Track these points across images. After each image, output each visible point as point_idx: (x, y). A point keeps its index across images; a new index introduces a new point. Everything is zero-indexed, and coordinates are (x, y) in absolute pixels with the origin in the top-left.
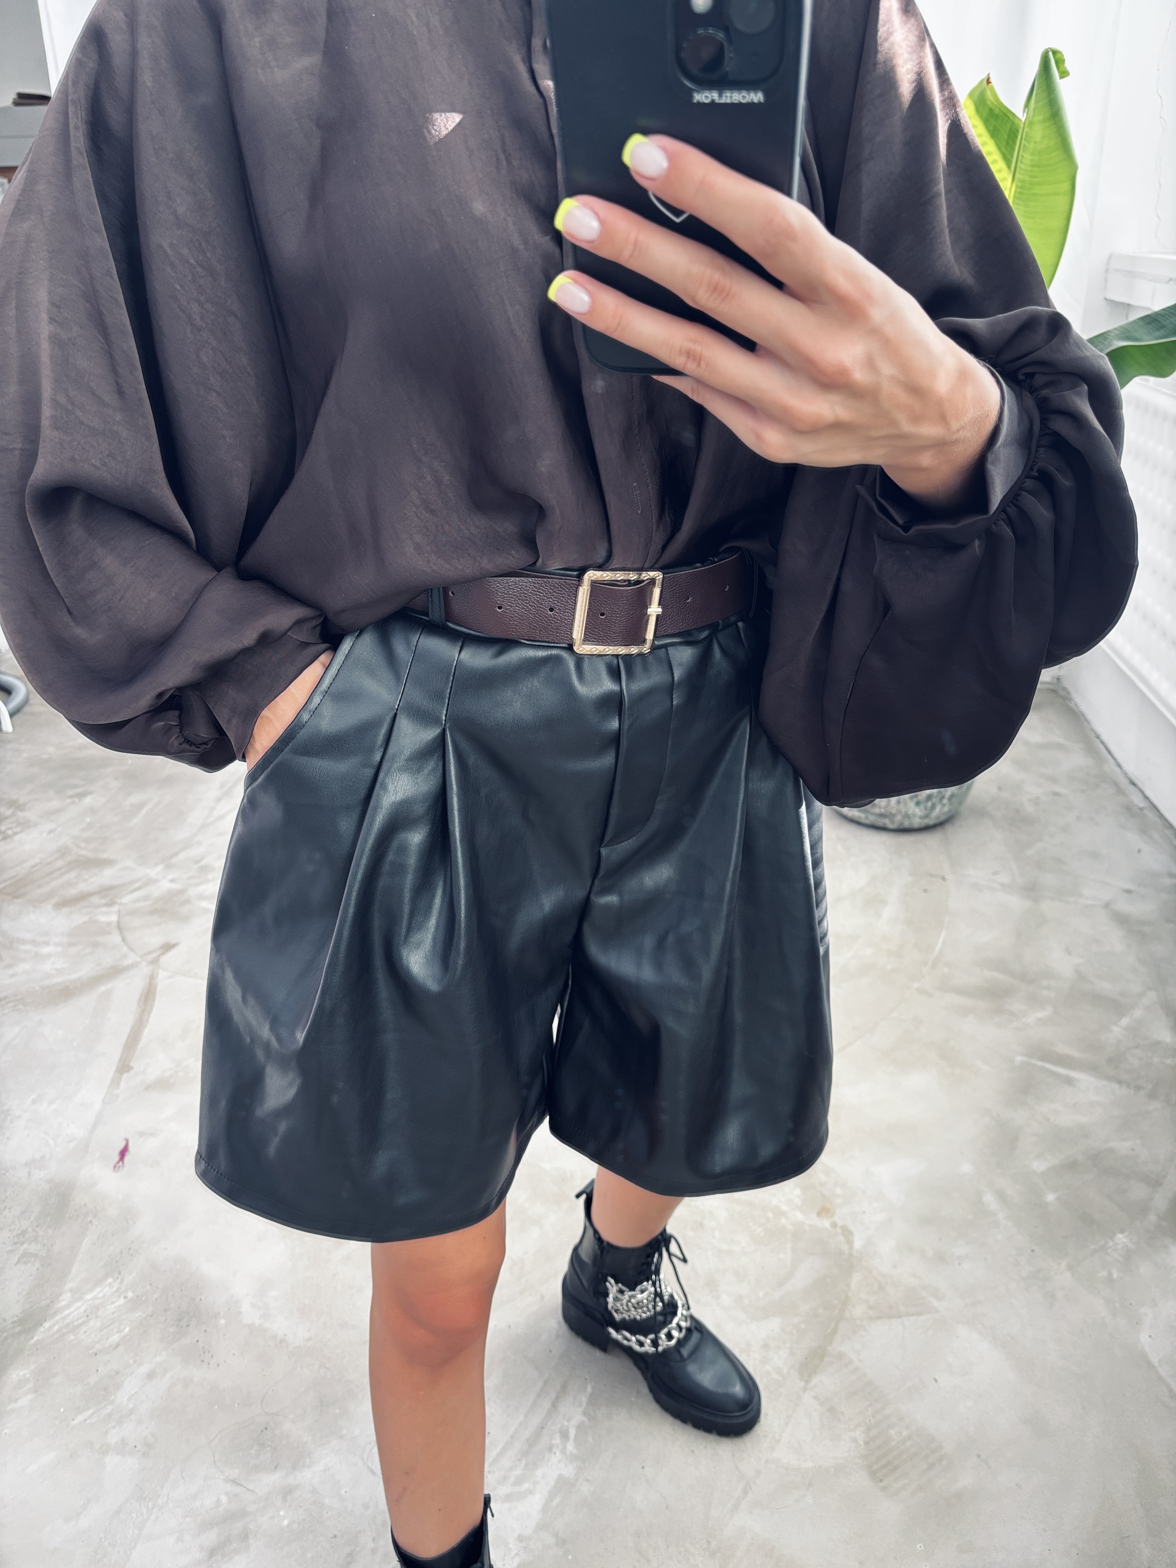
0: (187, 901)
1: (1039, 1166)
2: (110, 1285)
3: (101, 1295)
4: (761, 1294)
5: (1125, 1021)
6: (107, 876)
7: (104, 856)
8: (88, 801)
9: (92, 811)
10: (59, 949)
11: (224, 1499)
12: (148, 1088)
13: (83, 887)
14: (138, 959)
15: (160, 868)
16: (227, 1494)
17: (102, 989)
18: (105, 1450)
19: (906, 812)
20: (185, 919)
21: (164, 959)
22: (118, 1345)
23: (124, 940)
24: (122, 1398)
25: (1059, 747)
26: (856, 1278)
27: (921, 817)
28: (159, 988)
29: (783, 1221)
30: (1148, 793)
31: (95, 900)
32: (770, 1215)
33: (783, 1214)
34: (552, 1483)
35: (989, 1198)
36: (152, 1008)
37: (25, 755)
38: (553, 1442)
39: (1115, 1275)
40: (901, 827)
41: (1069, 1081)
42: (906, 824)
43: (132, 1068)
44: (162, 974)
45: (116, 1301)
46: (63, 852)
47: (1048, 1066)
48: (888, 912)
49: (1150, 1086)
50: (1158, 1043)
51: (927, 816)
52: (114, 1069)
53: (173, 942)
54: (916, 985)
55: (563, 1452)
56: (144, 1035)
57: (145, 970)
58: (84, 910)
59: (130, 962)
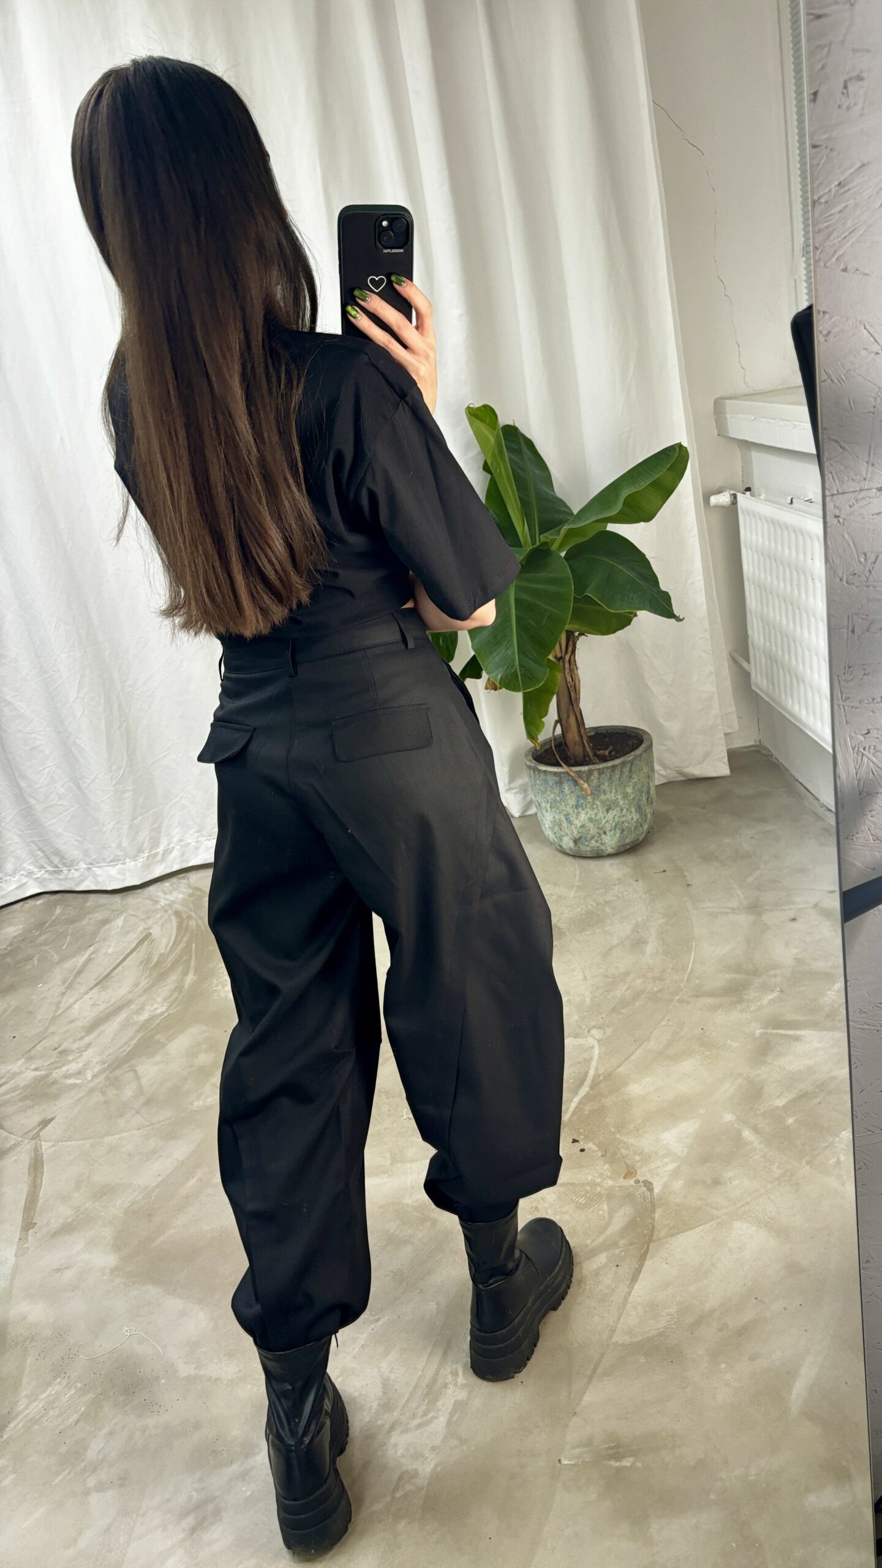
0: (54, 1083)
2: (59, 1383)
3: (53, 1392)
11: (194, 1493)
12: (56, 1234)
14: (21, 1139)
16: (197, 1490)
18: (86, 1493)
20: (56, 1097)
21: (44, 1133)
22: (78, 1421)
24: (91, 1454)
26: (659, 1212)
28: (45, 1155)
29: (599, 1189)
34: (451, 1407)
36: (42, 1174)
38: (447, 1381)
43: (35, 1224)
44: (45, 1145)
45: (67, 1393)
48: (650, 948)
52: (19, 1227)
53: (50, 1117)
54: (677, 997)
55: (456, 1385)
56: (41, 1196)
57: (29, 1146)
59: (12, 1143)
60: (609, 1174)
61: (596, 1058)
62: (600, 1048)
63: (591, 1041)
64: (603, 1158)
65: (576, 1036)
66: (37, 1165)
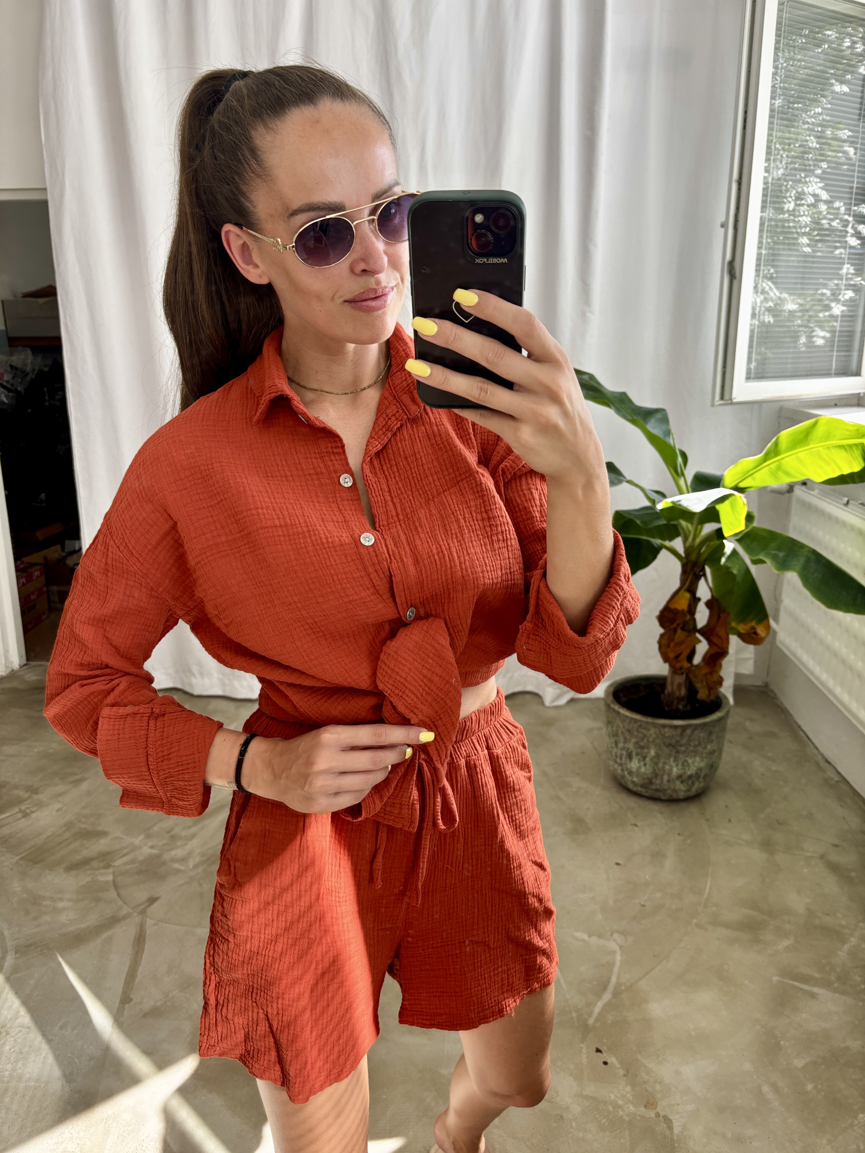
0: (164, 863)
1: (799, 1063)
5: (846, 947)
6: (102, 845)
7: (100, 828)
8: (84, 786)
9: (89, 793)
10: (71, 904)
12: (146, 1015)
13: (86, 853)
14: (131, 911)
15: (142, 837)
17: (105, 935)
19: (674, 788)
20: (162, 878)
21: (150, 910)
23: (119, 895)
25: (772, 735)
27: (685, 791)
28: (148, 932)
29: (621, 1113)
30: (839, 769)
31: (95, 864)
32: (611, 1108)
33: (619, 1107)
35: (767, 1090)
36: (143, 950)
37: (36, 750)
40: (671, 799)
41: (813, 996)
42: (675, 796)
43: (132, 999)
44: (149, 923)
46: (69, 825)
47: (797, 984)
48: (669, 863)
51: (689, 790)
52: (118, 1000)
53: (156, 896)
54: (695, 921)
56: (139, 973)
57: (136, 919)
58: (88, 872)
59: (124, 912)
60: (631, 1099)
61: (618, 964)
62: (621, 955)
63: (613, 946)
64: (625, 1078)
65: (600, 936)
66: (140, 940)
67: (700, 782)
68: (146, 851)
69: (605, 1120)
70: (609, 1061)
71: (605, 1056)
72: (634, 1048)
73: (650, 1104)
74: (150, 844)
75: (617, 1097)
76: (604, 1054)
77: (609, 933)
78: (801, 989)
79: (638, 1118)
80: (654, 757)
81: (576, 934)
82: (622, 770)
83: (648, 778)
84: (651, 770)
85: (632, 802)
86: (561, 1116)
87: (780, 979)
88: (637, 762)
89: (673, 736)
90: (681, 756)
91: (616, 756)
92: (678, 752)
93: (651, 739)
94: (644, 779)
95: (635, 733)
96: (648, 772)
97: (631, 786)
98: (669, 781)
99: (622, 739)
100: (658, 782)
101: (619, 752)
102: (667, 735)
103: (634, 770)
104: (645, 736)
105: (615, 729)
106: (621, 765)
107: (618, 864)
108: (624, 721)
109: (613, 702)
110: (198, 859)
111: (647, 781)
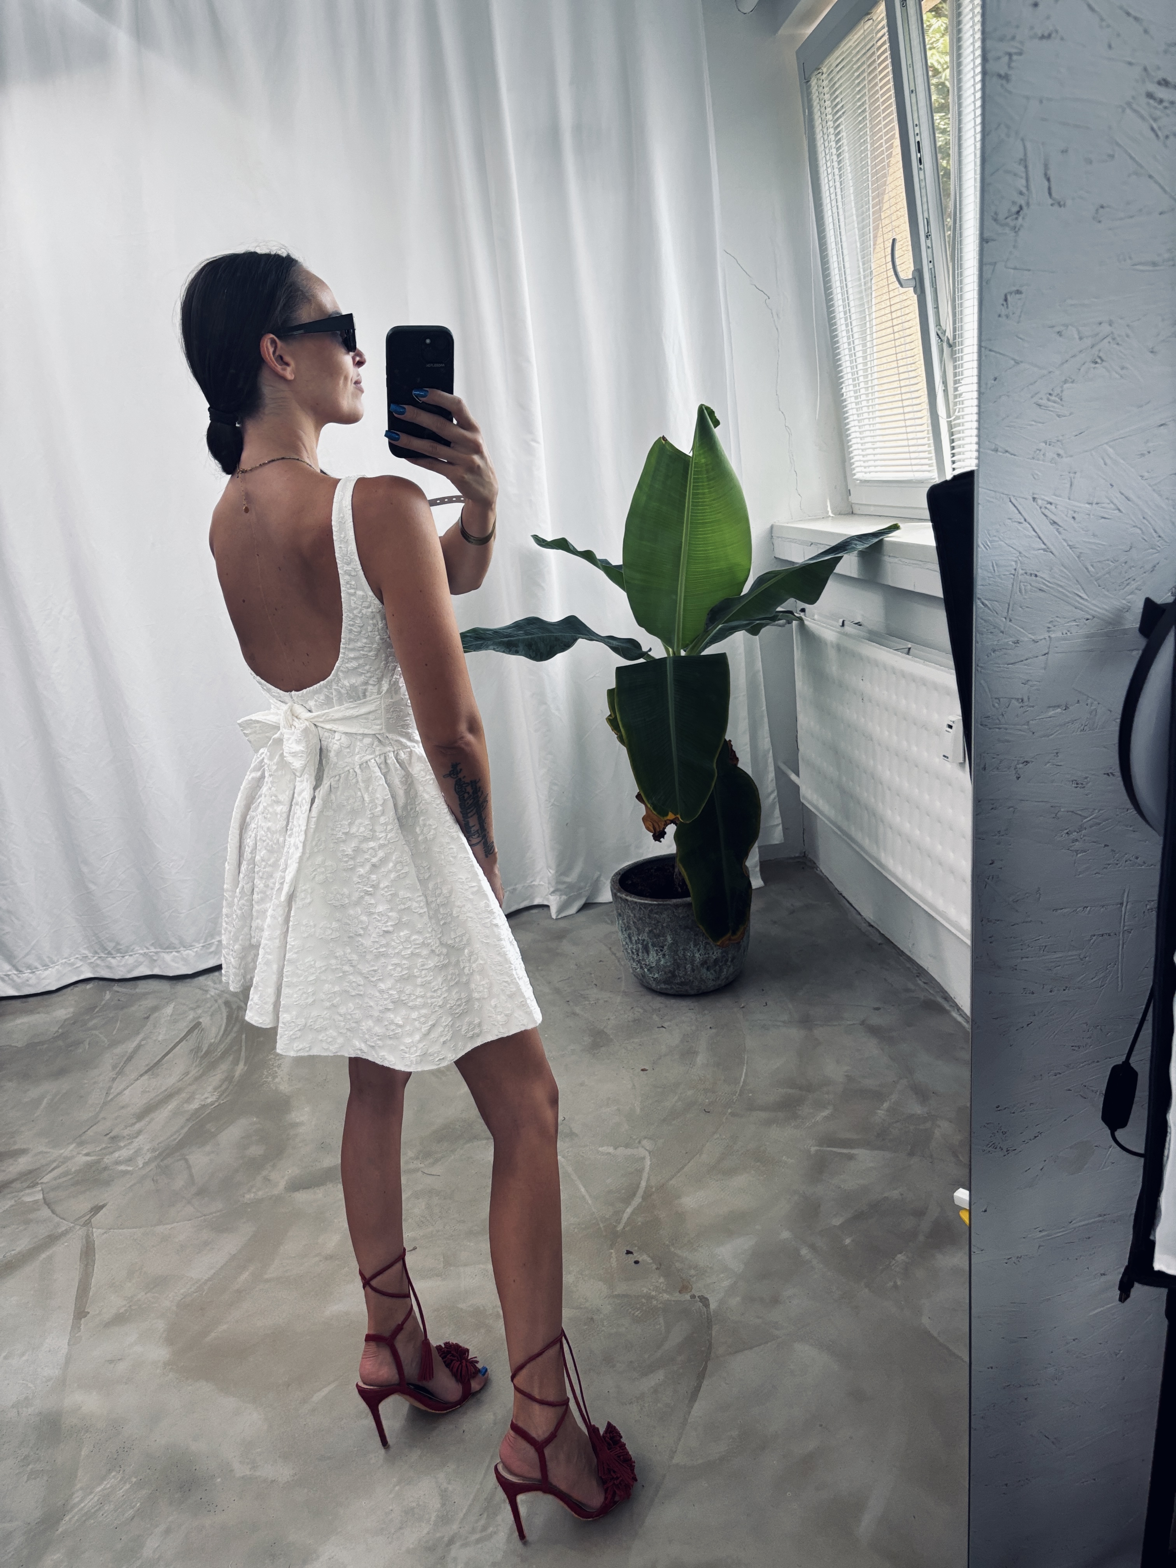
0: (105, 1168)
1: (837, 1222)
2: (114, 1477)
3: (109, 1485)
4: (646, 1356)
5: (886, 1105)
6: (23, 1163)
7: (16, 1147)
12: (108, 1325)
14: (72, 1225)
17: (43, 1256)
19: (701, 978)
20: (107, 1183)
22: (133, 1517)
23: (53, 1212)
26: (715, 1329)
27: (713, 980)
28: (96, 1243)
29: (654, 1302)
31: (17, 1185)
32: (643, 1300)
33: (653, 1297)
35: (804, 1251)
36: (94, 1261)
39: (899, 1283)
40: (700, 992)
41: (850, 1157)
42: (703, 987)
43: (89, 1313)
44: (96, 1233)
45: (122, 1488)
47: (834, 1149)
49: (909, 1147)
50: (913, 1115)
51: (719, 978)
52: (72, 1317)
53: (101, 1204)
56: (92, 1284)
57: (80, 1232)
58: (9, 1196)
59: (64, 1229)
60: (664, 1288)
61: (647, 1169)
62: (651, 1160)
63: (642, 1152)
64: (658, 1271)
65: (627, 1146)
66: (88, 1252)
67: (730, 967)
68: (82, 1159)
69: (637, 1313)
70: (640, 1260)
71: (636, 1256)
72: (667, 1242)
73: (684, 1288)
74: (84, 1152)
75: (650, 1289)
76: (635, 1254)
77: (637, 1141)
78: (840, 1153)
79: (673, 1303)
80: (672, 943)
81: (600, 1149)
82: (641, 967)
83: (670, 971)
84: (671, 959)
85: (658, 1002)
86: (592, 1318)
87: (818, 1148)
88: (655, 955)
89: (688, 916)
90: (701, 938)
91: (633, 952)
92: (696, 935)
93: (665, 925)
94: (665, 973)
95: (647, 920)
96: (669, 964)
97: (654, 985)
98: (693, 970)
99: (634, 930)
100: (682, 973)
101: (634, 947)
102: (681, 916)
103: (654, 965)
104: (658, 922)
105: (625, 921)
106: (639, 962)
107: (643, 1070)
108: (634, 908)
109: (619, 891)
110: (149, 1156)
111: (670, 975)
